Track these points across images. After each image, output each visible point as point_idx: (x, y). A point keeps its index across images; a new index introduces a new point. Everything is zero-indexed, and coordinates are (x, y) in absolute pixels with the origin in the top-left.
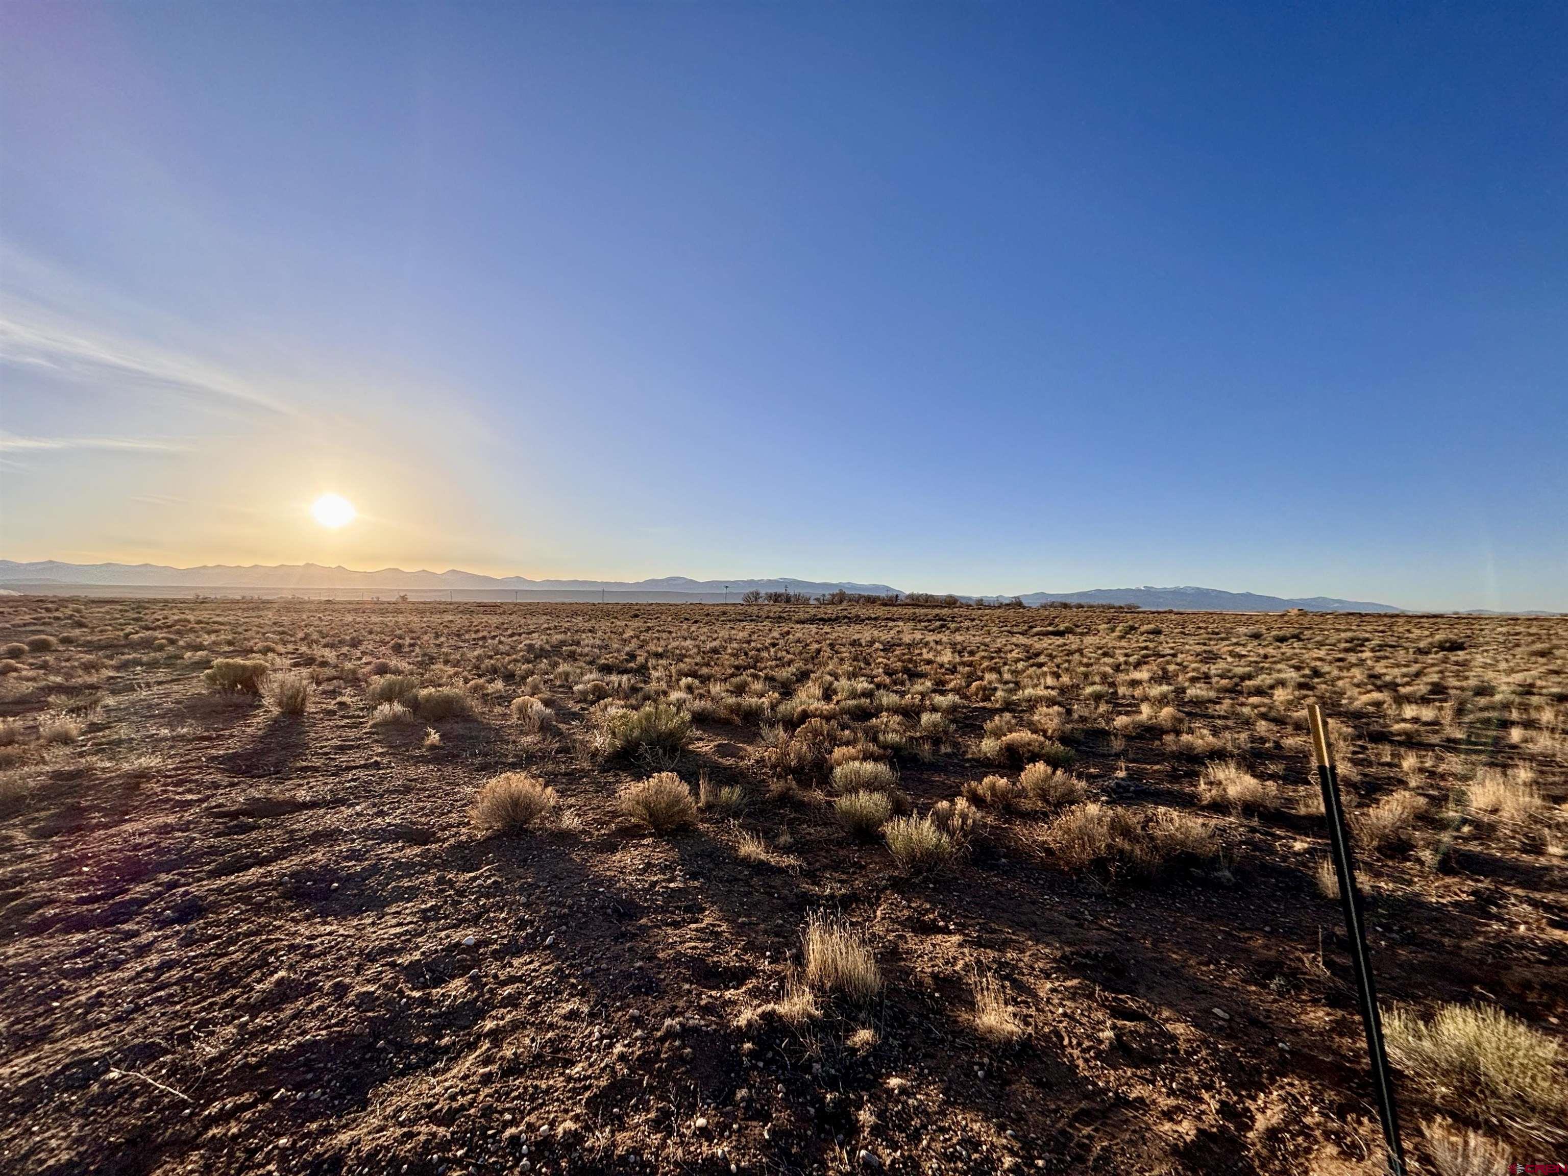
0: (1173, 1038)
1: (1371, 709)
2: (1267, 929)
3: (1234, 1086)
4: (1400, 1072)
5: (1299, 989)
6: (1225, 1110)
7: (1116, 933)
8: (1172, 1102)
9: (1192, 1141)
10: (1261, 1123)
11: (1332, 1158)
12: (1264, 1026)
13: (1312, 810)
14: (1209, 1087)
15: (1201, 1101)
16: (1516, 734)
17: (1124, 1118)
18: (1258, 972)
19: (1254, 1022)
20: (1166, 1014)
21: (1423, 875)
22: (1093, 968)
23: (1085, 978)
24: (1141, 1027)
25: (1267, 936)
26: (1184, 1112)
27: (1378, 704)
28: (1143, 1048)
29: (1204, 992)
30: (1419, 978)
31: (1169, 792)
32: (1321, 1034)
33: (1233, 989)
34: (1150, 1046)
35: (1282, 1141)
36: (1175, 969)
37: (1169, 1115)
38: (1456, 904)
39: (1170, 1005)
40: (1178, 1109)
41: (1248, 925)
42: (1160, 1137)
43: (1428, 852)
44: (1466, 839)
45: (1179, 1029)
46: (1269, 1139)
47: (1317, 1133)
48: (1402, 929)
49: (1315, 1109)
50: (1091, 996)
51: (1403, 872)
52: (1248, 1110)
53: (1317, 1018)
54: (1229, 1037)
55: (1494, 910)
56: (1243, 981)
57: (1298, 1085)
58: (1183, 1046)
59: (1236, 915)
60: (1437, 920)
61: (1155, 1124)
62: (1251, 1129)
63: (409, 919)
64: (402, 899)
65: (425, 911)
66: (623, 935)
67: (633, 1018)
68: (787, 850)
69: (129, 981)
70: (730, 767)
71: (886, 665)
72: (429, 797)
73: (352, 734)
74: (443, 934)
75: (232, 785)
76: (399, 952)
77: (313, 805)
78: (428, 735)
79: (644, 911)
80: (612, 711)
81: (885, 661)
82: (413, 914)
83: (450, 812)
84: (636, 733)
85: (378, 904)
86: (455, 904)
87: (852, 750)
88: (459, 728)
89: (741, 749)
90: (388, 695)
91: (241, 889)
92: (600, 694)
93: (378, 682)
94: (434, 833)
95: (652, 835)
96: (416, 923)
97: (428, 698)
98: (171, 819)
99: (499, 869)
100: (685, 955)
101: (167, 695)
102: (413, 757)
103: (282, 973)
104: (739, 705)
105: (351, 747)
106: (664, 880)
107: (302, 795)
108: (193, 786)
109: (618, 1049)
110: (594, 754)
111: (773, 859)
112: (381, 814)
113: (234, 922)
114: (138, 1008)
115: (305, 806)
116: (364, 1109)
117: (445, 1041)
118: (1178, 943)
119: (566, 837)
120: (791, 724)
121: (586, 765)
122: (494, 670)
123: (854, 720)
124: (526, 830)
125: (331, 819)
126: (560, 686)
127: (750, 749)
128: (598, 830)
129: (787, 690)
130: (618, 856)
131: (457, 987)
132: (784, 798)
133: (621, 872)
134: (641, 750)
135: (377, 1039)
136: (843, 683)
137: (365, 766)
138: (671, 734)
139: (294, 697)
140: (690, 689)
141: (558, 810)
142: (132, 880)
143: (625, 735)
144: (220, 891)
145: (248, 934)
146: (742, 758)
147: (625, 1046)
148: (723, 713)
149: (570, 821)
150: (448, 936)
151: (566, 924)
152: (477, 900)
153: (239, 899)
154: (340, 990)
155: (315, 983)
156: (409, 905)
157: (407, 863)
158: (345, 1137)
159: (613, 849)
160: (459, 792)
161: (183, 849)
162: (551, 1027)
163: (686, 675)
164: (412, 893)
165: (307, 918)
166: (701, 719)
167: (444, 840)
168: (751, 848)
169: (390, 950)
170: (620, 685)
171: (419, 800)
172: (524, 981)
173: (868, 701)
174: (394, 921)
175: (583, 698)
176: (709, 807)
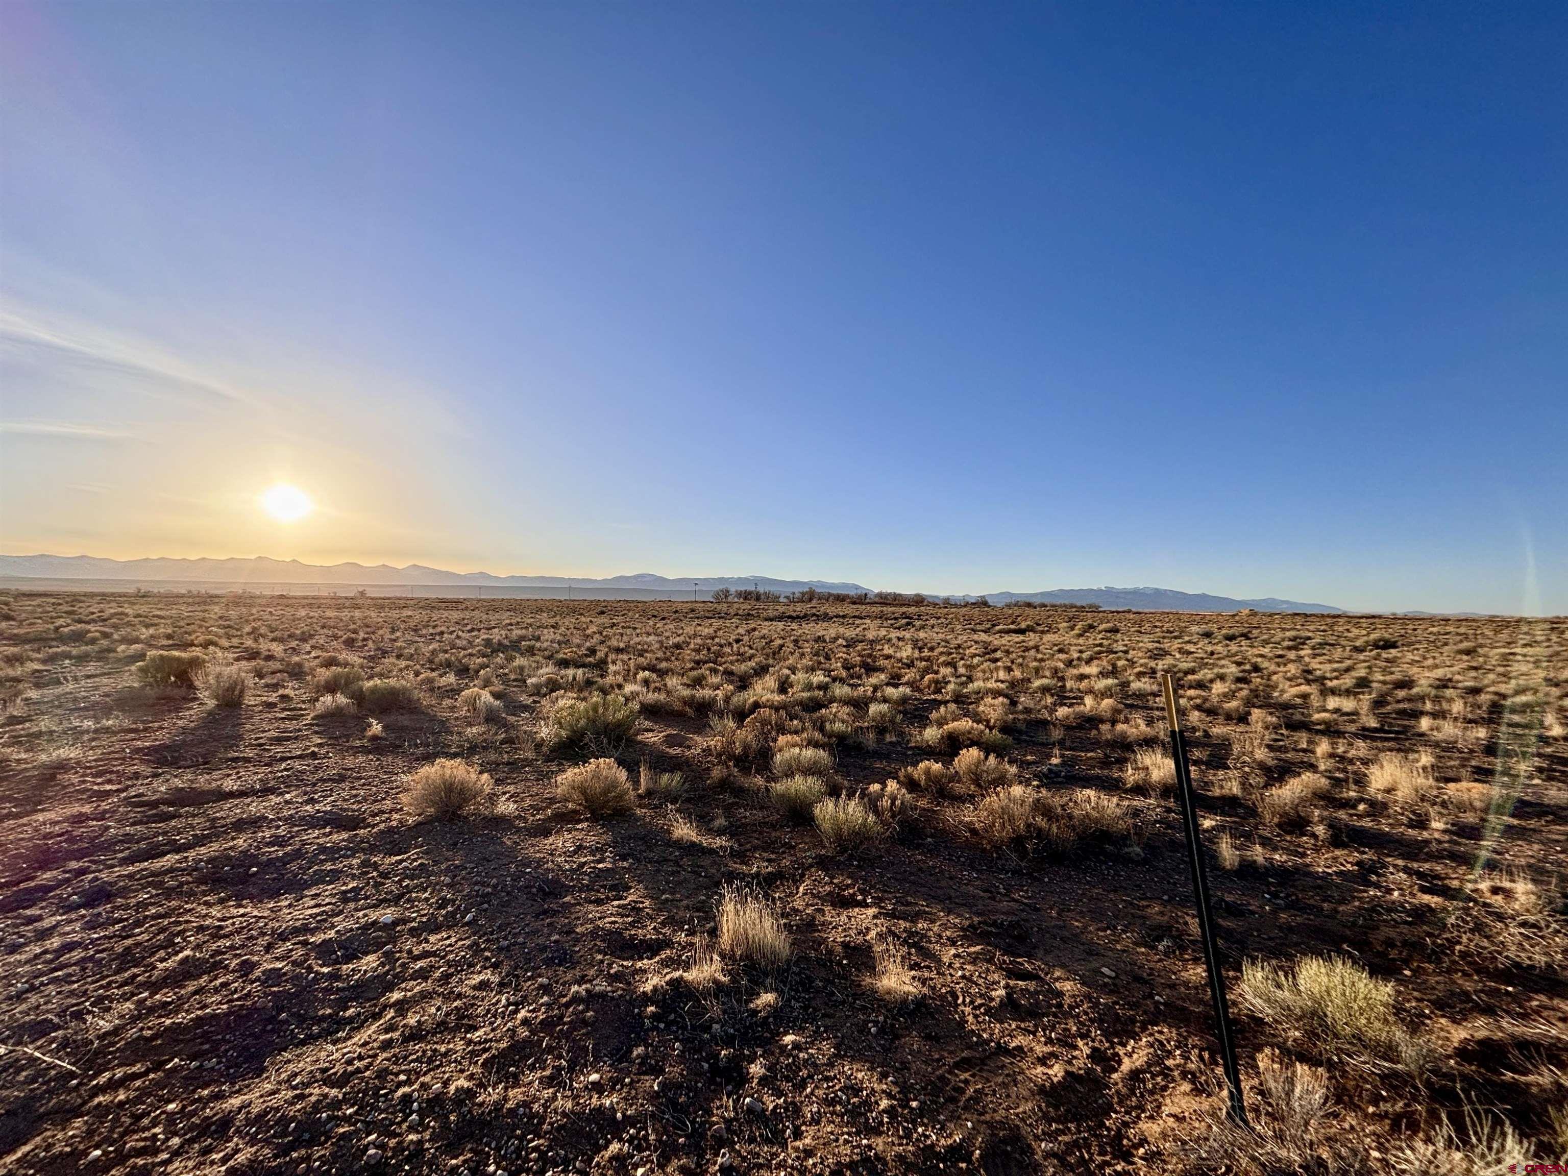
0: (1060, 994)
1: (1299, 701)
2: (1165, 897)
3: (1107, 1035)
4: (1262, 1019)
5: (1183, 949)
6: (1096, 1055)
7: (1025, 904)
8: (1048, 1049)
9: (1059, 1082)
10: (1126, 1065)
11: (1185, 1094)
12: (1146, 982)
13: (1225, 791)
14: (1083, 1036)
15: (1075, 1047)
16: (1425, 723)
17: (1000, 1064)
18: (1149, 936)
19: (1138, 979)
20: (1057, 974)
21: (1317, 849)
22: (996, 935)
23: (989, 944)
24: (1032, 985)
25: (1164, 904)
26: (1057, 1057)
27: (1305, 696)
28: (1031, 1004)
29: (1097, 954)
30: (1295, 938)
31: (1098, 777)
32: (1196, 988)
33: (1124, 951)
34: (1037, 1002)
35: (1143, 1081)
36: (1076, 935)
37: (1042, 1061)
38: (1341, 873)
39: (1063, 966)
40: (1053, 1055)
41: (1149, 895)
42: (1031, 1079)
43: (1321, 828)
44: (1360, 817)
45: (1067, 986)
46: (1131, 1079)
47: (1176, 1073)
48: (1288, 896)
49: (1178, 1052)
50: (990, 961)
51: (1299, 846)
52: (1117, 1055)
53: (1195, 974)
54: (1111, 992)
55: (1374, 878)
56: (1134, 943)
57: (1166, 1033)
58: (1067, 1001)
59: (1139, 886)
60: (1320, 887)
61: (1029, 1068)
62: (1116, 1071)
63: (327, 900)
64: (323, 882)
65: (345, 892)
66: (545, 912)
67: (541, 986)
68: (720, 832)
69: (26, 963)
70: (676, 757)
71: (845, 660)
72: (364, 784)
73: (291, 725)
74: (361, 914)
75: (156, 776)
76: (313, 932)
77: (242, 794)
78: (370, 725)
79: (569, 890)
80: (561, 703)
81: (845, 656)
82: (333, 896)
83: (384, 799)
84: (583, 722)
85: (297, 887)
86: (377, 885)
87: (797, 738)
88: (405, 720)
89: (687, 739)
90: (331, 688)
91: (154, 874)
92: (553, 686)
93: (324, 674)
94: (365, 819)
95: (587, 820)
96: (334, 904)
97: (374, 690)
98: (87, 809)
99: (426, 853)
100: (603, 929)
101: (96, 688)
102: (352, 748)
103: (188, 952)
104: (693, 697)
105: (288, 739)
106: (593, 862)
107: (230, 785)
108: (114, 777)
109: (522, 1014)
110: (539, 746)
111: (706, 841)
112: (312, 801)
113: (144, 905)
114: (32, 989)
115: (231, 795)
116: (259, 1076)
117: (351, 1012)
118: (1081, 912)
119: (501, 822)
120: (741, 715)
121: (530, 755)
122: (448, 664)
123: (803, 710)
124: (459, 816)
125: (255, 807)
126: (514, 680)
127: (698, 739)
128: (534, 815)
129: (743, 683)
130: (551, 839)
131: (370, 962)
132: (724, 784)
133: (551, 854)
134: (586, 740)
135: (281, 1010)
136: (801, 676)
137: (300, 757)
138: (619, 724)
139: (231, 689)
140: (646, 682)
141: (492, 798)
142: (40, 868)
143: (571, 726)
144: (131, 876)
145: (155, 917)
146: (689, 747)
147: (529, 1011)
148: (677, 706)
149: (506, 807)
150: (365, 915)
151: (488, 902)
152: (400, 881)
153: (150, 884)
154: (246, 968)
155: (221, 962)
156: (330, 887)
157: (332, 847)
158: (236, 1102)
159: (547, 833)
160: (396, 781)
161: (97, 837)
162: (459, 996)
163: (644, 669)
164: (335, 876)
165: (221, 901)
166: (652, 712)
167: (373, 826)
168: (684, 831)
169: (305, 929)
170: (574, 679)
171: (352, 788)
172: (438, 956)
173: (821, 693)
174: (312, 903)
175: (537, 691)
176: (649, 793)
